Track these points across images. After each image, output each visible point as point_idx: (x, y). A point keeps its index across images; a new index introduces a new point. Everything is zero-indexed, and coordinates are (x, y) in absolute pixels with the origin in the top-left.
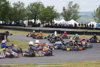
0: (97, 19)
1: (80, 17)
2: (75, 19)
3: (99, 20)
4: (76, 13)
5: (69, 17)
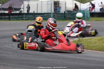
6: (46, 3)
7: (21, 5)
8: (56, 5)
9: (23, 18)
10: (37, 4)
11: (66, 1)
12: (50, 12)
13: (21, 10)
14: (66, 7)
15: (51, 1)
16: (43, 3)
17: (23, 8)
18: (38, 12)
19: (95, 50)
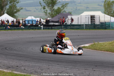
0: (49, 11)
1: (22, 9)
2: (12, 13)
3: (52, 12)
4: (13, 4)
5: (2, 10)
6: (85, 17)
7: (66, 19)
8: (92, 19)
9: (62, 28)
10: (78, 18)
11: (99, 15)
12: (87, 23)
13: (66, 22)
14: (99, 20)
15: (89, 15)
17: (68, 21)
18: (79, 24)
19: (103, 51)
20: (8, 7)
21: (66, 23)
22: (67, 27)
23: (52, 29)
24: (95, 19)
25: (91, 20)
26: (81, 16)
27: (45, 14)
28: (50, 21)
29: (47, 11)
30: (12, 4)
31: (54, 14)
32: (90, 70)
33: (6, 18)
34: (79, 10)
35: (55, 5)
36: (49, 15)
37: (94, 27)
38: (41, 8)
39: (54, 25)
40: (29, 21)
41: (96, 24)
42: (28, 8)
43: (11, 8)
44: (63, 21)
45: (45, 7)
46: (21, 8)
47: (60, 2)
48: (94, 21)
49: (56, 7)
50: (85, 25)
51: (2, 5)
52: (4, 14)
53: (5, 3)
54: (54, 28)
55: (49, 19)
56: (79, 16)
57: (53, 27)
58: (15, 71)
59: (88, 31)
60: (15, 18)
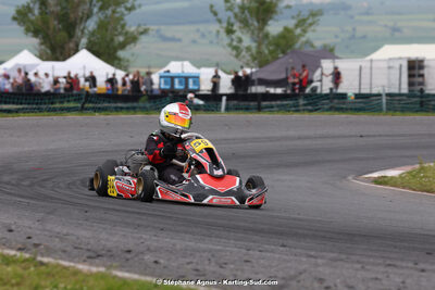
0: (247, 41)
1: (145, 32)
2: (108, 47)
3: (259, 47)
4: (114, 12)
5: (71, 35)
6: (385, 65)
7: (314, 72)
8: (412, 72)
9: (298, 106)
10: (361, 67)
12: (396, 91)
13: (314, 84)
15: (400, 58)
16: (374, 65)
17: (321, 81)
18: (363, 91)
20: (91, 25)
21: (314, 89)
22: (317, 102)
23: (259, 109)
24: (425, 72)
25: (410, 76)
26: (371, 61)
27: (234, 52)
28: (254, 77)
29: (240, 40)
30: (109, 12)
31: (266, 52)
32: (407, 267)
33: (84, 67)
34: (364, 37)
35: (271, 18)
36: (249, 58)
37: (422, 104)
38: (218, 32)
39: (267, 97)
40: (172, 78)
41: (427, 92)
42: (169, 31)
43: (107, 30)
44: (301, 81)
45: (235, 28)
46: (141, 30)
47: (288, 7)
48: (420, 79)
49: (274, 28)
50: (388, 95)
51: (72, 16)
52: (76, 51)
53: (81, 9)
54: (267, 107)
55: (248, 71)
56: (364, 62)
57: (264, 103)
58: (121, 270)
59: (399, 118)
60: (120, 68)
